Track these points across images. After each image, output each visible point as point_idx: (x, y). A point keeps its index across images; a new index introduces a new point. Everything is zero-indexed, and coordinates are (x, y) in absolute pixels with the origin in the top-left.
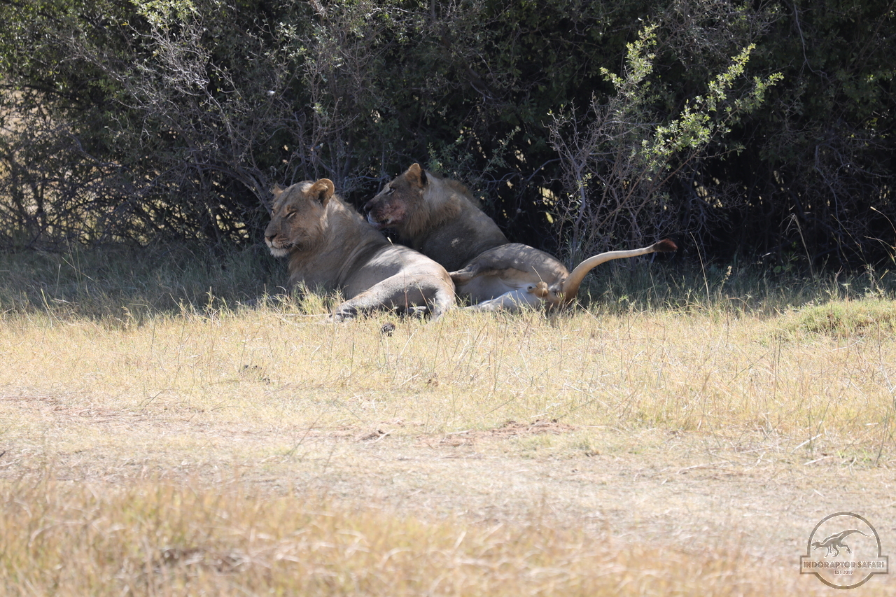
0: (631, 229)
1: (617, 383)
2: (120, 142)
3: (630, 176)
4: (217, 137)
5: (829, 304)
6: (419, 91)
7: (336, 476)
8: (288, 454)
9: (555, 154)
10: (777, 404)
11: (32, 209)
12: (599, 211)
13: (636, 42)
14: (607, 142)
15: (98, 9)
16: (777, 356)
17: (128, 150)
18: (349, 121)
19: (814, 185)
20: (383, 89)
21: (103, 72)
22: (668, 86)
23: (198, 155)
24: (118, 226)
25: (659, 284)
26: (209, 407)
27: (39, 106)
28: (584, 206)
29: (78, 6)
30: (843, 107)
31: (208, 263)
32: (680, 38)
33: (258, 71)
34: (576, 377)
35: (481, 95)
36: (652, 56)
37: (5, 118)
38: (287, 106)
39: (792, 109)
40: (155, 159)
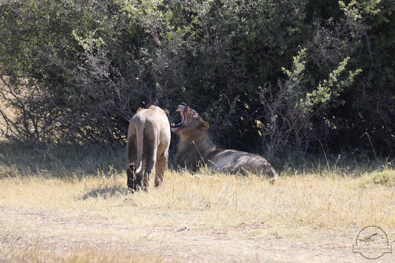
0: (296, 139)
1: (290, 206)
2: (71, 100)
3: (295, 115)
4: (113, 98)
5: (384, 172)
6: (202, 78)
7: (166, 248)
8: (145, 237)
9: (262, 105)
10: (361, 216)
11: (33, 130)
12: (281, 130)
13: (297, 56)
14: (285, 100)
15: (62, 43)
16: (361, 194)
17: (74, 104)
18: (172, 91)
19: (376, 119)
20: (186, 77)
21: (64, 70)
22: (312, 75)
23: (105, 106)
24: (70, 137)
25: (308, 162)
26: (110, 217)
27: (36, 85)
28: (275, 128)
29: (53, 41)
30: (390, 85)
31: (110, 153)
32: (317, 54)
33: (131, 69)
34: (272, 204)
35: (229, 80)
36: (304, 62)
37: (21, 90)
38: (144, 84)
39: (366, 85)
40: (87, 108)
